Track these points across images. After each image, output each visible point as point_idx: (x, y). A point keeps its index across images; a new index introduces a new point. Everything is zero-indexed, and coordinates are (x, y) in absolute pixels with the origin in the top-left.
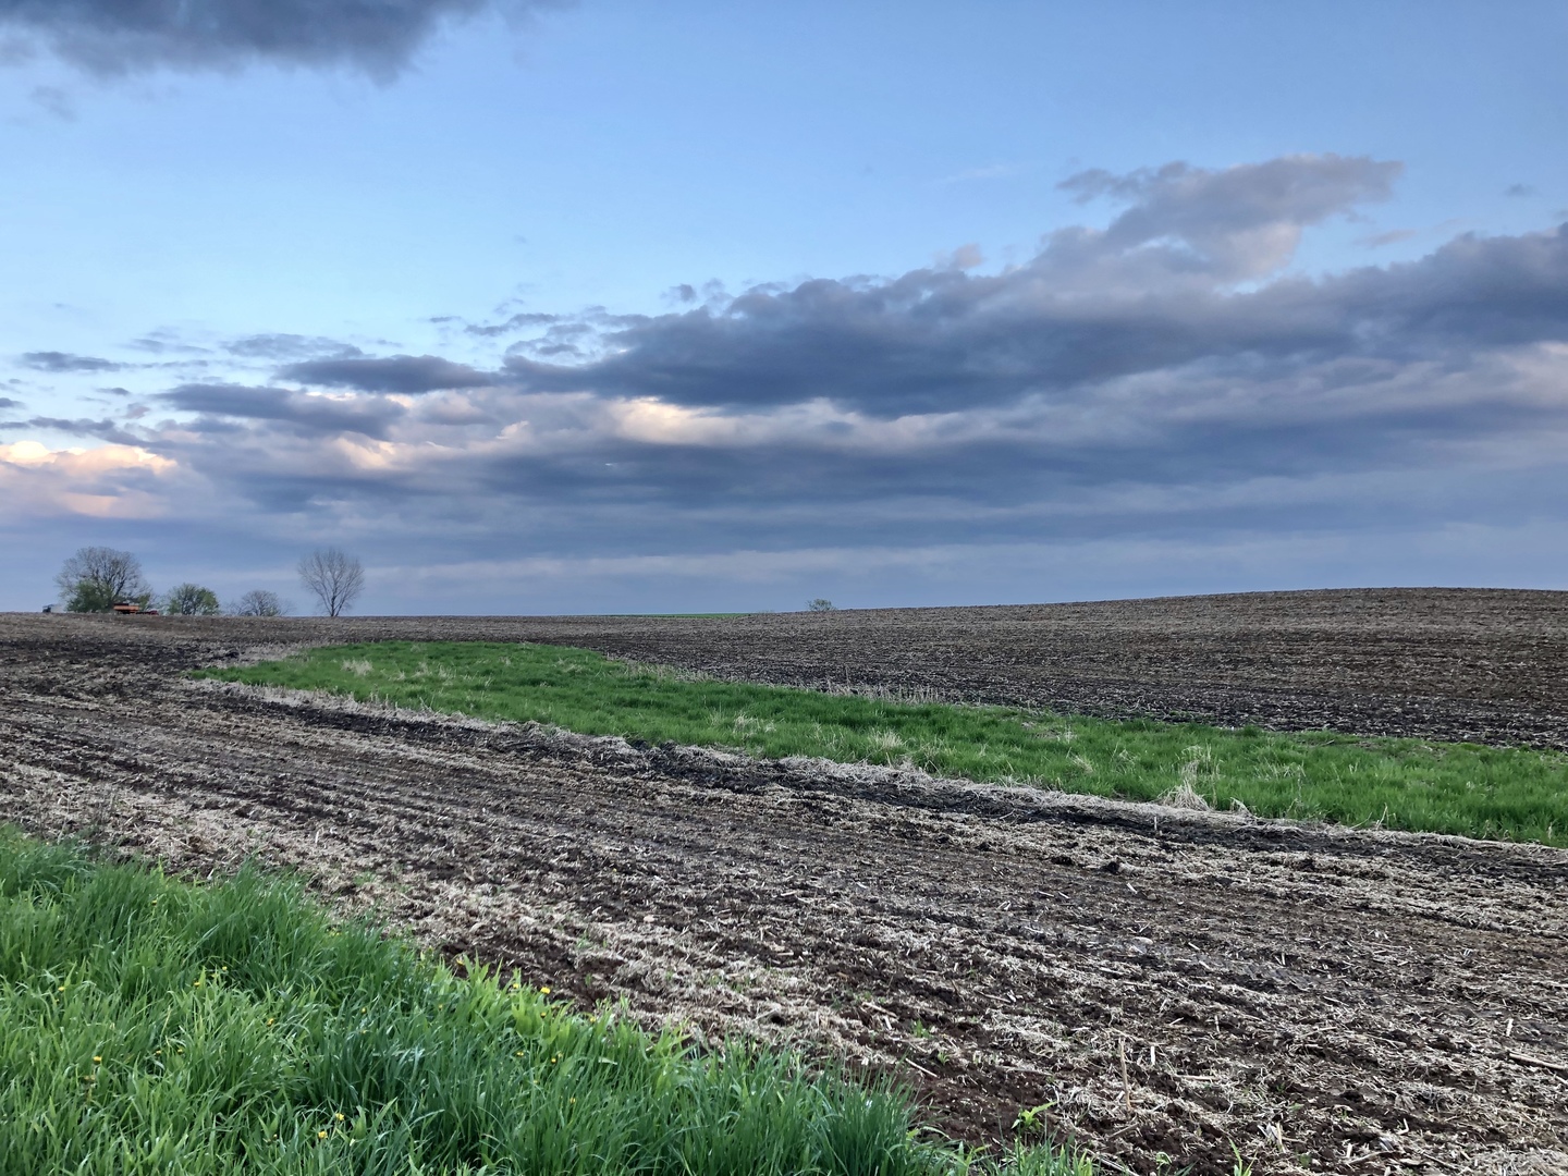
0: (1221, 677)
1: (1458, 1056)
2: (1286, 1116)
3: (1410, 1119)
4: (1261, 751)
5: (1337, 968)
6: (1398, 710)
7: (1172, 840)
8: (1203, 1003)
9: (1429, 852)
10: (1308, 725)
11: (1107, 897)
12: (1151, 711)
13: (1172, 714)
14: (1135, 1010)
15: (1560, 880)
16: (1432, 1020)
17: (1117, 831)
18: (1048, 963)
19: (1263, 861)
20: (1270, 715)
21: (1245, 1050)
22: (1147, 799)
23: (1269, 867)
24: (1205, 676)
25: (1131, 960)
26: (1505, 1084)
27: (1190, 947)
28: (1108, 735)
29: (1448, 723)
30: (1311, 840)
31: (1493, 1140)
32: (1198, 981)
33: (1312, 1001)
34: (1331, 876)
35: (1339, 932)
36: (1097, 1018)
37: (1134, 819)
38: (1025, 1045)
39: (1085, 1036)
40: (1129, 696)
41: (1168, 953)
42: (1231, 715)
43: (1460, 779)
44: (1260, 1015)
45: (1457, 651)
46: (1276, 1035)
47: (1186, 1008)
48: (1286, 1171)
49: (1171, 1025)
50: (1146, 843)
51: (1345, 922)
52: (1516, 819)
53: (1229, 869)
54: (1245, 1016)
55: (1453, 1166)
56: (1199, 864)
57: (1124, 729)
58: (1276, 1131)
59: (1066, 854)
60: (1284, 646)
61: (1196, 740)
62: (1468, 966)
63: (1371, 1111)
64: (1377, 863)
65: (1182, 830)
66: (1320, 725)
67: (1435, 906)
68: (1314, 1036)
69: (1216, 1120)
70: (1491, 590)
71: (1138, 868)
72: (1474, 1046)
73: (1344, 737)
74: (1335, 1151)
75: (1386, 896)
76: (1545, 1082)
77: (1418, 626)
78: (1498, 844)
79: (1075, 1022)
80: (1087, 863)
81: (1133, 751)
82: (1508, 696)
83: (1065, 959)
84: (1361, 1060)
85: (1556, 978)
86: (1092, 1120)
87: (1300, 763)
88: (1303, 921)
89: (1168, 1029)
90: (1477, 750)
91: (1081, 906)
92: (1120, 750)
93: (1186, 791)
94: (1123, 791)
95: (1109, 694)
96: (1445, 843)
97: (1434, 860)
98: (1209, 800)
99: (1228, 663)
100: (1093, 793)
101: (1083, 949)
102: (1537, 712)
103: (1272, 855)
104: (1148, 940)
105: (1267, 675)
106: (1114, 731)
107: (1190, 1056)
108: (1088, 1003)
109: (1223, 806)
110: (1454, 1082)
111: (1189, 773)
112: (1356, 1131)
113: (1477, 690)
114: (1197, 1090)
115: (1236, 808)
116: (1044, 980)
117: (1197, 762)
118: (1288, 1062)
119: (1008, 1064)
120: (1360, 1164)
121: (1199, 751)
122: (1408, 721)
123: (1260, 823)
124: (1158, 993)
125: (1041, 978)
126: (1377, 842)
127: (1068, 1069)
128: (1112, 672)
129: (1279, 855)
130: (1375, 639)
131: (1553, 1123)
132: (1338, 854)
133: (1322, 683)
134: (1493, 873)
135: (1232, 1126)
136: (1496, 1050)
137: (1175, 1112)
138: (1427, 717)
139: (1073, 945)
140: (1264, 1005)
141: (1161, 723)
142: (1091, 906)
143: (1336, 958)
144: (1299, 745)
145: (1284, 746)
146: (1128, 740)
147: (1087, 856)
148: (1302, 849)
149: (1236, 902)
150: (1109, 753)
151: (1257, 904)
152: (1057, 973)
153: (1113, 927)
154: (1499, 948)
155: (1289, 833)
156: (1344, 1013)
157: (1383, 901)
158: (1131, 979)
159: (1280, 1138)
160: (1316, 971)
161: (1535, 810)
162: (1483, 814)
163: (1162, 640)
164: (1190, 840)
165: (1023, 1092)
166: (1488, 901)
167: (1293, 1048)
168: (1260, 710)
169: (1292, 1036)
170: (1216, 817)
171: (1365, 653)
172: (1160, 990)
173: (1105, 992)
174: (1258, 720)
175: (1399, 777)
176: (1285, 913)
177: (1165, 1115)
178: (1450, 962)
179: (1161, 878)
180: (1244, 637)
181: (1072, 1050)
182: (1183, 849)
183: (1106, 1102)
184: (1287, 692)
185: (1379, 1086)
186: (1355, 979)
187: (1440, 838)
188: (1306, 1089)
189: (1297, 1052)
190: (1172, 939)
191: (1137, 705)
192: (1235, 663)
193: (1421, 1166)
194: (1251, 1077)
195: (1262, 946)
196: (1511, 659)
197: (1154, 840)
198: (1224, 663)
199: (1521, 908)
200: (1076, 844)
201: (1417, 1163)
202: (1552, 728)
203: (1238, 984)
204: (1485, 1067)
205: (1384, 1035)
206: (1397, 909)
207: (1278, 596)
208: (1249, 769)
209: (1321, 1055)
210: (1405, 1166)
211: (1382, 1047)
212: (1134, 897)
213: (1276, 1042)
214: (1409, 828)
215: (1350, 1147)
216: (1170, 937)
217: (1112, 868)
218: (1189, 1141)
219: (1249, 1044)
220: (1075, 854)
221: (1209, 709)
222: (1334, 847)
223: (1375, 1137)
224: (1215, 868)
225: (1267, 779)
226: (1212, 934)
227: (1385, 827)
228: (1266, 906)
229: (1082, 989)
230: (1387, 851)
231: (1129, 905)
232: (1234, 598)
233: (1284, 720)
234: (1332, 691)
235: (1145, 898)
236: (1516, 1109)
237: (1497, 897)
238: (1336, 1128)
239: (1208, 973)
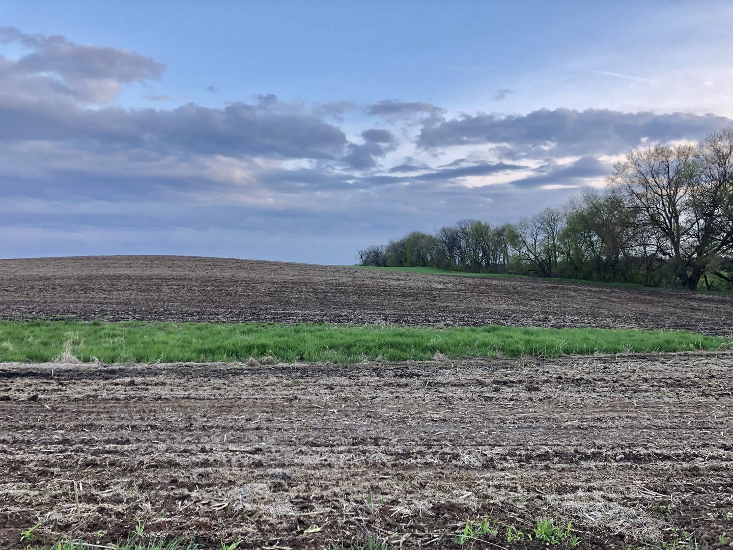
0: (79, 297)
1: (210, 454)
2: (150, 497)
3: (199, 485)
4: (103, 332)
5: (153, 427)
6: (161, 310)
7: (62, 380)
8: (99, 456)
9: (181, 370)
10: (123, 318)
11: (34, 414)
12: (42, 316)
13: (54, 317)
14: (66, 467)
15: (230, 375)
16: (196, 441)
17: (32, 379)
18: (11, 453)
19: (112, 384)
20: (104, 315)
21: (124, 473)
22: (45, 361)
23: (114, 386)
24: (71, 297)
25: (56, 443)
26: (229, 461)
27: (84, 431)
28: (20, 330)
29: (182, 314)
30: (130, 372)
31: (230, 485)
32: (93, 446)
33: (147, 444)
34: (143, 387)
35: (151, 411)
36: (46, 476)
37: (39, 372)
38: (12, 498)
39: (44, 486)
40: (29, 309)
41: (74, 436)
42: (85, 316)
43: (190, 338)
44: (127, 456)
45: (184, 283)
46: (136, 463)
47: (92, 460)
48: (157, 522)
49: (86, 470)
50: (49, 383)
51: (152, 406)
52: (211, 353)
53: (95, 390)
54: (120, 458)
55: (221, 499)
56: (80, 390)
57: (28, 326)
58: (148, 506)
59: (6, 395)
60: (109, 282)
61: (69, 329)
62: (204, 416)
63: (183, 485)
64: (162, 378)
65: (66, 374)
66: (128, 318)
67: (187, 393)
68: (153, 459)
69: (120, 508)
70: (195, 257)
71: (48, 397)
72: (214, 449)
73: (140, 323)
74: (174, 506)
75: (167, 392)
76: (243, 457)
77: (167, 272)
78: (206, 363)
79: (35, 480)
80: (19, 398)
81: (36, 337)
82: (204, 301)
83: (21, 449)
84: (173, 465)
85: (236, 415)
86: (59, 526)
87: (122, 336)
88: (135, 409)
89: (84, 473)
90: (194, 325)
91: (21, 420)
92: (29, 337)
93: (67, 354)
94: (31, 358)
95: (18, 309)
96: (186, 366)
97: (183, 374)
98: (79, 358)
99: (82, 290)
100: (14, 361)
101: (29, 442)
102: (215, 308)
103: (114, 381)
104: (62, 432)
105: (102, 296)
106: (23, 327)
107: (100, 482)
108: (40, 469)
109: (87, 360)
110: (210, 465)
111: (68, 346)
112: (181, 496)
113: (192, 299)
114: (108, 497)
115: (93, 360)
116: (12, 462)
117: (71, 340)
118: (144, 473)
119: (7, 510)
120: (186, 509)
121: (71, 334)
122: (166, 314)
123: (105, 366)
124: (76, 456)
125: (10, 462)
126: (159, 369)
127: (40, 504)
128: (19, 297)
129: (118, 380)
130: (150, 278)
131: (249, 473)
132: (143, 376)
133: (128, 299)
134: (206, 376)
135: (127, 509)
136: (222, 448)
137: (102, 510)
138: (174, 312)
139: (23, 441)
140: (127, 451)
141: (48, 322)
142: (27, 419)
143: (153, 423)
144: (119, 327)
145: (114, 329)
146: (32, 332)
147: (18, 394)
148: (127, 376)
149: (102, 405)
150: (22, 339)
151: (111, 405)
152: (18, 457)
153: (42, 428)
154: (214, 406)
155: (120, 369)
156: (162, 446)
157: (166, 394)
158: (59, 452)
159: (150, 508)
160: (145, 431)
161: (219, 348)
162: (200, 352)
163: (46, 279)
164: (72, 378)
165: (19, 522)
166: (206, 388)
167: (144, 467)
168: (99, 312)
169: (143, 462)
170: (84, 366)
171: (146, 285)
172: (76, 454)
173: (47, 461)
174: (99, 317)
175: (166, 339)
176: (126, 407)
177: (97, 513)
178: (197, 416)
179: (61, 400)
180: (89, 278)
181: (40, 495)
182: (70, 383)
183: (66, 515)
184: (112, 303)
185: (183, 474)
186: (162, 430)
187: (184, 364)
188: (155, 483)
189: (146, 468)
190: (75, 429)
191: (34, 313)
192: (86, 290)
193: (210, 502)
194: (130, 485)
195: (119, 423)
196: (205, 286)
197: (53, 381)
198: (80, 291)
199: (219, 389)
200: (10, 389)
201: (207, 502)
202: (221, 314)
203: (113, 443)
204: (221, 456)
205: (180, 452)
206: (173, 397)
207: (104, 258)
208: (98, 341)
209: (157, 467)
210: (203, 504)
211: (180, 458)
212: (49, 411)
213: (136, 466)
214: (171, 361)
215: (180, 503)
216: (73, 427)
217: (34, 398)
218: (110, 522)
219: (125, 470)
220: (10, 394)
221: (74, 313)
222: (141, 373)
223: (189, 496)
224: (88, 390)
225: (107, 345)
226: (95, 422)
227: (161, 362)
228: (116, 405)
229: (34, 463)
230: (164, 372)
231: (47, 416)
232: (82, 258)
233: (111, 317)
234: (133, 302)
235: (55, 411)
236: (235, 470)
237: (209, 386)
238: (172, 496)
239: (97, 442)
